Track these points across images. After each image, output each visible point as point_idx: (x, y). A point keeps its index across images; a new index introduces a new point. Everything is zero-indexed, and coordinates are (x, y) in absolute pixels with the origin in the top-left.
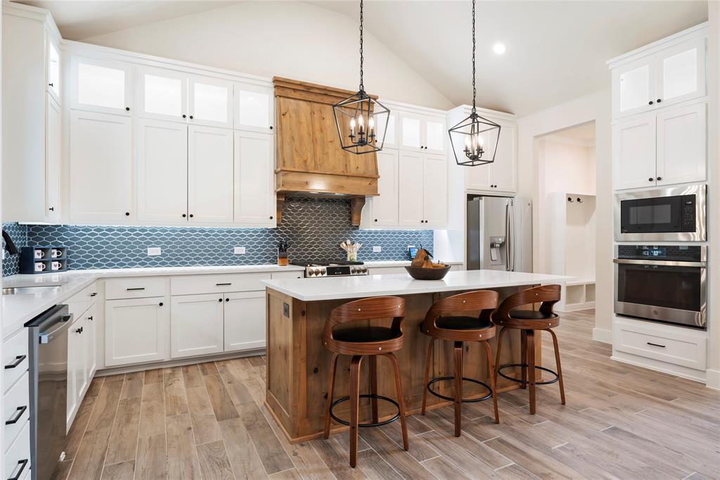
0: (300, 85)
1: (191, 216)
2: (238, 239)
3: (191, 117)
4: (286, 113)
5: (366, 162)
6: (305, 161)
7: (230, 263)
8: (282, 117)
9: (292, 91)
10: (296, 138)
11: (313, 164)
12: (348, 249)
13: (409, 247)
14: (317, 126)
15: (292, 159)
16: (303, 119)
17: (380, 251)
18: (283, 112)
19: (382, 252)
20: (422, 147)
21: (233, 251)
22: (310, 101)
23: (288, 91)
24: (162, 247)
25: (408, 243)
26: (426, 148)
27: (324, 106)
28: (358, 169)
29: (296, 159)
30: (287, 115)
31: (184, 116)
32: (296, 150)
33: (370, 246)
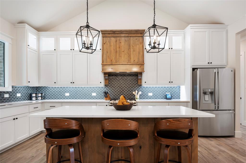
0: (111, 31)
1: (73, 83)
2: (93, 90)
3: (73, 50)
4: (105, 43)
5: (138, 58)
6: (112, 60)
7: (91, 99)
8: (104, 44)
9: (108, 34)
10: (109, 52)
11: (115, 61)
12: (136, 94)
13: (167, 93)
14: (118, 46)
15: (107, 60)
16: (112, 44)
17: (152, 95)
18: (104, 43)
19: (153, 96)
20: (170, 48)
21: (92, 94)
22: (115, 37)
23: (106, 34)
24: (70, 93)
25: (166, 92)
26: (172, 48)
27: (121, 38)
28: (135, 61)
29: (108, 60)
30: (106, 44)
31: (71, 50)
32: (108, 57)
33: (147, 93)
